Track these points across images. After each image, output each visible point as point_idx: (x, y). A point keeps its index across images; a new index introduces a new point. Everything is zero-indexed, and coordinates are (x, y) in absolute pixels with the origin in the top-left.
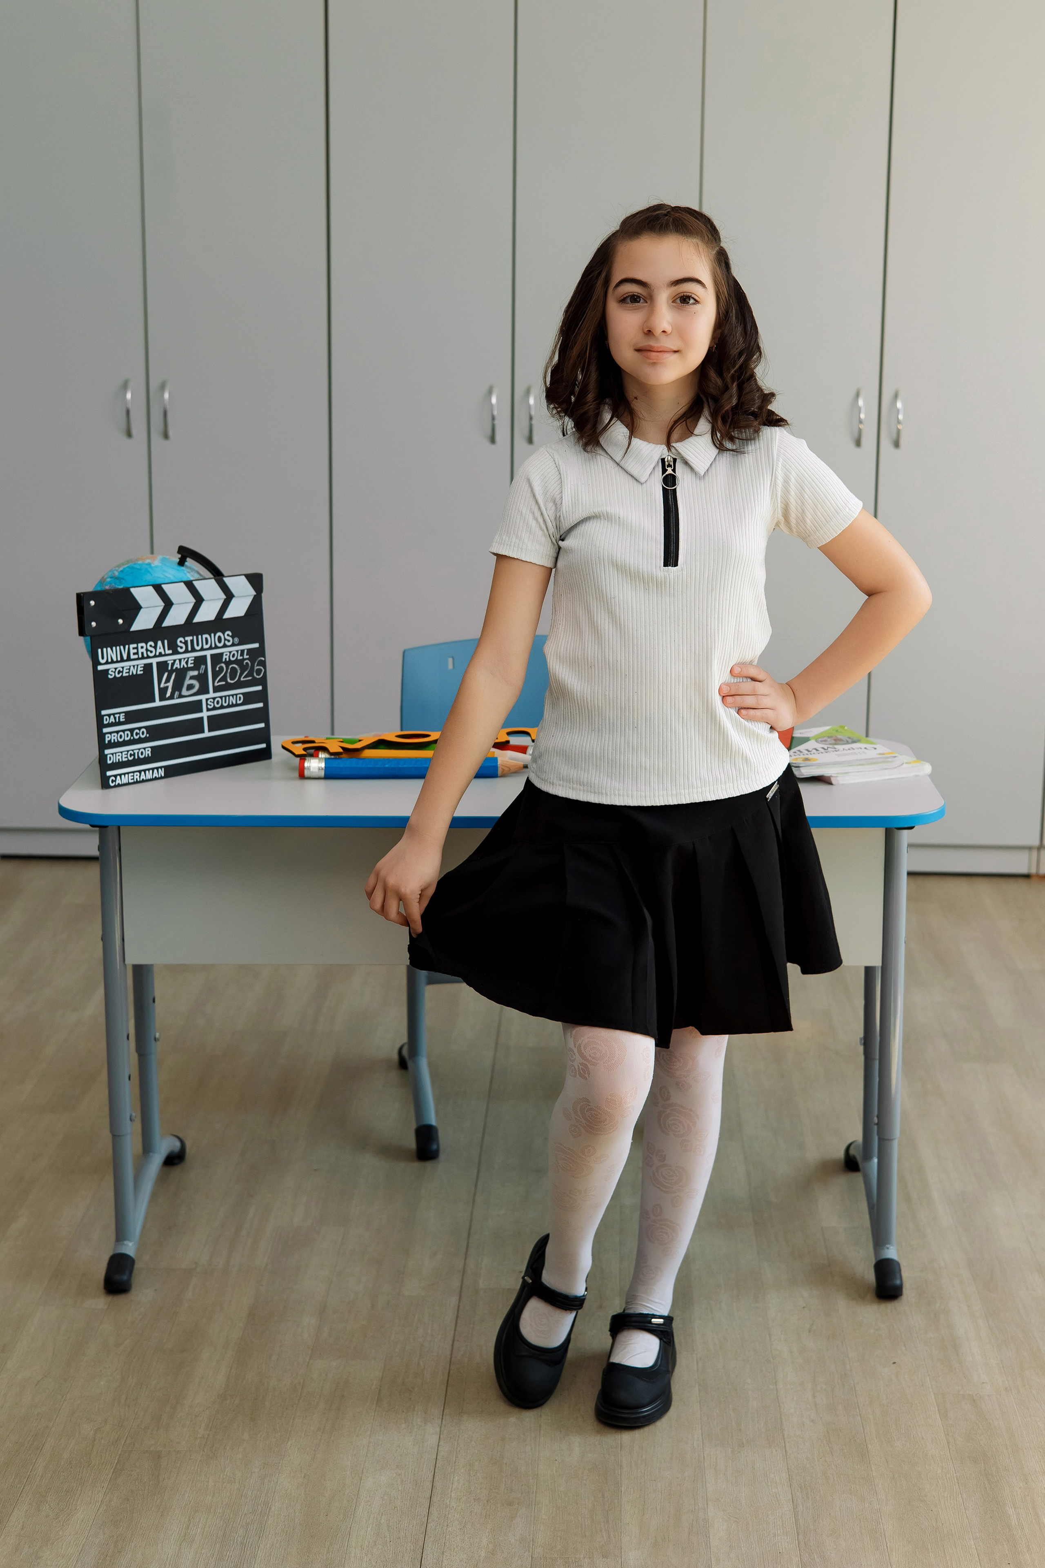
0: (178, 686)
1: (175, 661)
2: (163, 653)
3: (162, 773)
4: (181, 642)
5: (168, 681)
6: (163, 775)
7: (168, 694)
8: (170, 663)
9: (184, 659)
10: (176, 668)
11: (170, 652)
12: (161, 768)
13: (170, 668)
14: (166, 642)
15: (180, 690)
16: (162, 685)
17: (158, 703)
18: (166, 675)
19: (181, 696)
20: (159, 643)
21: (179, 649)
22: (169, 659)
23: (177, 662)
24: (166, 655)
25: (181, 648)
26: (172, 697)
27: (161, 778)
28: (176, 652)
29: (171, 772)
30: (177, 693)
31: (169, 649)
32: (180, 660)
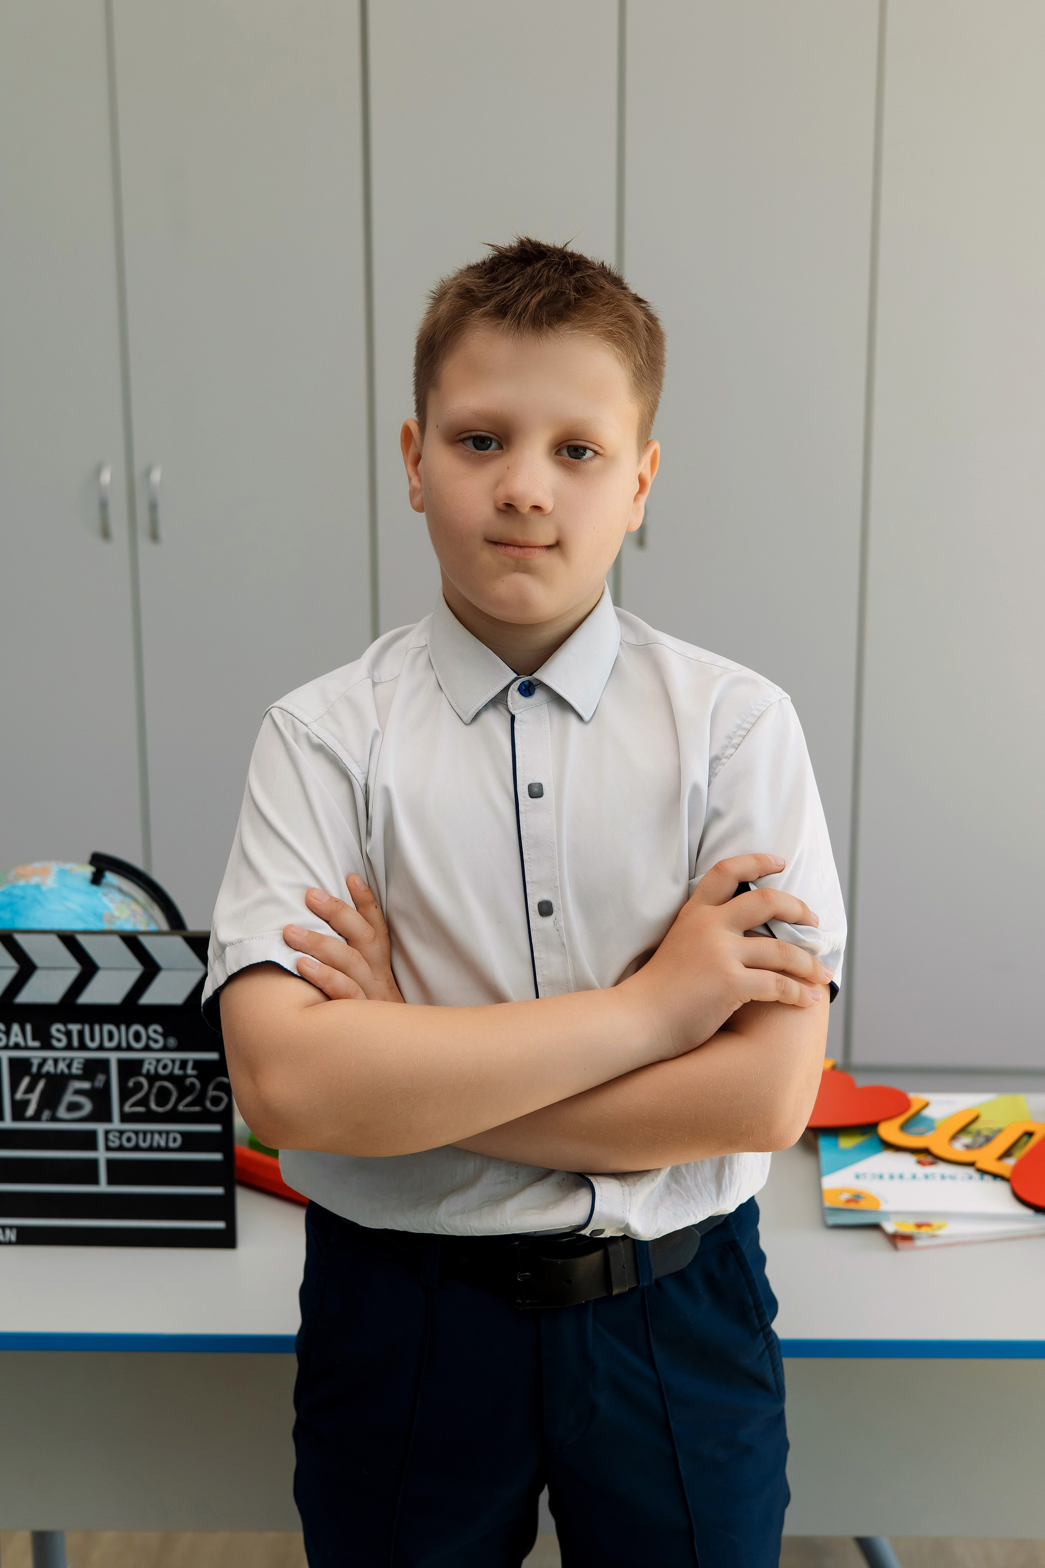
0: (50, 1101)
1: (44, 1060)
2: (22, 1043)
3: (12, 1235)
4: (58, 1031)
5: (30, 1089)
6: (14, 1238)
7: (31, 1111)
8: (36, 1063)
9: (64, 1059)
10: (48, 1073)
11: (37, 1044)
12: (11, 1227)
13: (34, 1069)
14: (28, 1028)
15: (54, 1107)
16: (19, 1096)
17: (8, 1123)
18: (26, 1082)
19: (54, 1119)
20: (16, 1028)
21: (55, 1043)
22: (36, 1056)
23: (50, 1063)
24: (27, 1048)
25: (59, 1040)
26: (36, 1117)
27: (10, 1243)
28: (46, 1045)
29: (27, 1237)
30: (46, 1114)
31: (34, 1038)
32: (56, 1061)
